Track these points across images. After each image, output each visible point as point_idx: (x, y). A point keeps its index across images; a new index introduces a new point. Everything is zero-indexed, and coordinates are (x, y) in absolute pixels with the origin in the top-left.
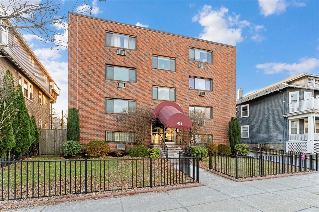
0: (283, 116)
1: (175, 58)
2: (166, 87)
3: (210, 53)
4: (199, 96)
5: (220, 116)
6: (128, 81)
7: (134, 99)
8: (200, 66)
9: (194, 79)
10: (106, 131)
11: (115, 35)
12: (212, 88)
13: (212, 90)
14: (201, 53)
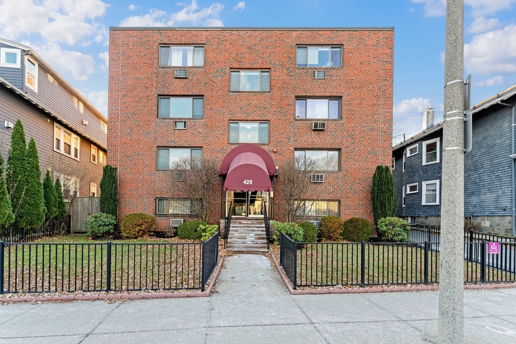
0: (511, 156)
1: (270, 69)
2: (253, 120)
3: (339, 49)
4: (314, 130)
5: (357, 164)
6: (191, 117)
7: (200, 145)
8: (316, 76)
9: (305, 101)
10: (156, 198)
11: (173, 48)
12: (342, 113)
13: (341, 118)
14: (319, 52)
